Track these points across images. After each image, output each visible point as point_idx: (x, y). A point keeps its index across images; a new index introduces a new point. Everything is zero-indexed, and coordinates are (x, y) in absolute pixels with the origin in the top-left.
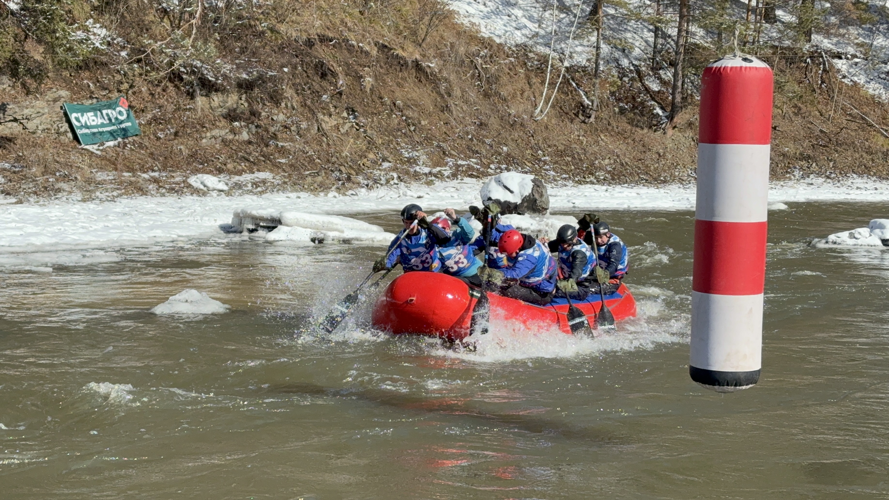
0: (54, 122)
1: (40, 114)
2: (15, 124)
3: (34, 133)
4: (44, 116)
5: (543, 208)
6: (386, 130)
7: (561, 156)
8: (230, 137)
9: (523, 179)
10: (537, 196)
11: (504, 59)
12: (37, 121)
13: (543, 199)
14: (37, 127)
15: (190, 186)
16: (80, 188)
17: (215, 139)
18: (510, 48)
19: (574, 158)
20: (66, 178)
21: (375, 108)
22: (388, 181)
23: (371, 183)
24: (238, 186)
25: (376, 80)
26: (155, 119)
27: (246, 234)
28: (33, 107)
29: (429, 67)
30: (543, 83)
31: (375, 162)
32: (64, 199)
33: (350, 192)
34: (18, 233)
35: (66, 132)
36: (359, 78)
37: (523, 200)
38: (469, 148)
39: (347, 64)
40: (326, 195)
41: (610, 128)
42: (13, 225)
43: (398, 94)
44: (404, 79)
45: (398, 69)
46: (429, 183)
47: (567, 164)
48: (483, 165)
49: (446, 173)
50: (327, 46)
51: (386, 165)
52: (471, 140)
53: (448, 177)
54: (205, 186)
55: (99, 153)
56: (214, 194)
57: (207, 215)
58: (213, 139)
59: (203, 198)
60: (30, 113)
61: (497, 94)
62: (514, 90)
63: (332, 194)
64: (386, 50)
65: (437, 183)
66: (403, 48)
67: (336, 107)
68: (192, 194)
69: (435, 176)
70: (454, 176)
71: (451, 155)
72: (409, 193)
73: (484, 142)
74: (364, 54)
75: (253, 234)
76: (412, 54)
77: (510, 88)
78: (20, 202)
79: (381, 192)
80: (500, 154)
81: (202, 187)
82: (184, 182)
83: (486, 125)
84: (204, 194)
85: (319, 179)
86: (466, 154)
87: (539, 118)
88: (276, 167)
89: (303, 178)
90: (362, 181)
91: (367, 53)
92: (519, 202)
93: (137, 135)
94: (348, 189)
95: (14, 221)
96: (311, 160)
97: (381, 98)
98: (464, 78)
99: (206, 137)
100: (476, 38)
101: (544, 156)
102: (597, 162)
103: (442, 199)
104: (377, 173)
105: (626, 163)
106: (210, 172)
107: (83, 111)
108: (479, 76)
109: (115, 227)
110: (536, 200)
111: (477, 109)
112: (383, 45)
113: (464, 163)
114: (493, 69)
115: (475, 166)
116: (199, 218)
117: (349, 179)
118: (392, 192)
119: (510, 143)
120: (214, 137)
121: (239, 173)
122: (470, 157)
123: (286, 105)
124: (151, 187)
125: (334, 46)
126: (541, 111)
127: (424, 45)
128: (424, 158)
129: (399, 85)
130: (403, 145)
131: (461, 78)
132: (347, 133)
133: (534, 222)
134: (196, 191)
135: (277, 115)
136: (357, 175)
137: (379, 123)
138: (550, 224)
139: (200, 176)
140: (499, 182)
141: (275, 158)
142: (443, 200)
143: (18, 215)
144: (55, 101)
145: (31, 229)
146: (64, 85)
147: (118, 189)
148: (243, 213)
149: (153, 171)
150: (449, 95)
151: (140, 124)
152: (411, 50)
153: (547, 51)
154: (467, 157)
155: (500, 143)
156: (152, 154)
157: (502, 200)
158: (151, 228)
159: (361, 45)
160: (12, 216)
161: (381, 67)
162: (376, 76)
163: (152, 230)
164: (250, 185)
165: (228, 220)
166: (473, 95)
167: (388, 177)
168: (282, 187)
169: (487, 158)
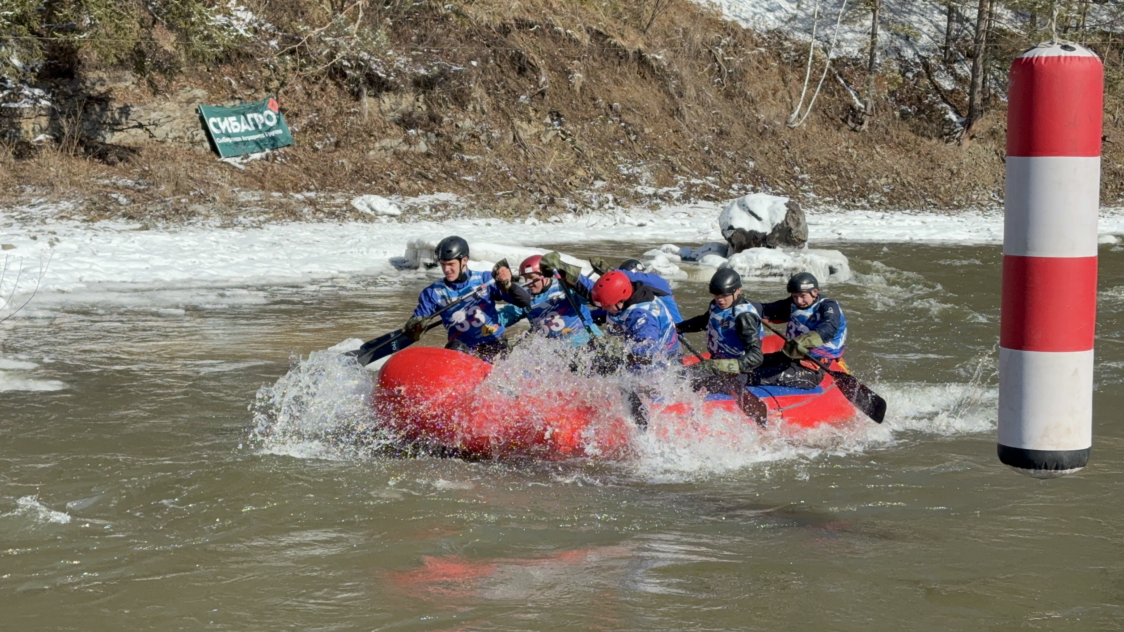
0: (187, 129)
1: (171, 119)
2: (140, 131)
3: (163, 142)
4: (176, 121)
5: (800, 240)
6: (600, 140)
7: (824, 173)
8: (405, 148)
9: (775, 203)
10: (792, 224)
11: (753, 50)
12: (166, 128)
13: (800, 228)
14: (167, 134)
15: (353, 209)
16: (219, 211)
17: (386, 150)
18: (759, 35)
19: (840, 176)
20: (202, 199)
21: (586, 112)
22: (601, 205)
23: (579, 207)
24: (413, 210)
25: (588, 76)
26: (311, 125)
27: (422, 269)
28: (161, 110)
29: (656, 59)
30: (802, 79)
31: (585, 181)
32: (199, 224)
33: (554, 218)
34: (143, 266)
35: (202, 141)
36: (566, 73)
37: (774, 230)
38: (705, 163)
39: (552, 57)
40: (523, 222)
41: (888, 137)
42: (137, 256)
43: (616, 93)
44: (623, 75)
45: (616, 62)
46: (654, 208)
47: (832, 184)
48: (722, 184)
49: (675, 195)
50: (527, 34)
51: (599, 184)
52: (708, 152)
53: (678, 200)
54: (372, 209)
55: (242, 167)
56: (384, 219)
57: (373, 246)
58: (383, 151)
59: (370, 225)
60: (159, 117)
61: (743, 94)
62: (765, 89)
63: (531, 220)
64: (601, 38)
65: (664, 207)
66: (622, 36)
67: (536, 111)
68: (356, 220)
69: (662, 198)
70: (686, 198)
71: (682, 172)
72: (628, 220)
73: (724, 156)
74: (573, 43)
75: (431, 271)
76: (633, 42)
77: (758, 86)
78: (146, 228)
79: (593, 218)
80: (745, 171)
81: (368, 211)
82: (346, 204)
83: (728, 134)
84: (372, 220)
85: (515, 201)
86: (701, 170)
87: (796, 125)
88: (461, 186)
89: (496, 200)
90: (568, 205)
91: (577, 42)
92: (769, 231)
93: (289, 146)
94: (550, 215)
95: (138, 251)
96: (505, 178)
97: (594, 99)
98: (700, 73)
99: (374, 149)
100: (716, 22)
101: (802, 173)
102: (870, 181)
103: (670, 227)
104: (587, 194)
105: (908, 182)
106: (379, 193)
107: (223, 115)
108: (719, 71)
109: (262, 260)
110: (790, 230)
111: (717, 114)
112: (597, 31)
113: (698, 182)
114: (737, 61)
115: (713, 186)
116: (364, 249)
117: (552, 202)
118: (606, 219)
119: (758, 156)
120: (383, 148)
121: (415, 194)
122: (706, 175)
123: (474, 108)
124: (306, 210)
125: (535, 33)
126: (799, 116)
127: (649, 31)
128: (647, 175)
129: (616, 82)
130: (621, 158)
131: (696, 74)
132: (550, 144)
133: (788, 258)
134: (361, 216)
135: (463, 120)
136: (562, 196)
137: (591, 131)
138: (809, 260)
139: (365, 196)
140: (743, 206)
141: (459, 176)
142: (671, 229)
143: (144, 243)
144: (189, 102)
145: (158, 261)
146: (200, 82)
147: (265, 213)
148: (419, 244)
149: (309, 190)
150: (681, 96)
151: (293, 132)
152: (632, 37)
153: (808, 38)
154: (703, 175)
155: (744, 157)
156: (307, 169)
157: (747, 229)
158: (306, 262)
159: (569, 31)
160: (136, 245)
161: (594, 59)
162: (588, 71)
163: (307, 263)
164: (428, 209)
165: (401, 252)
166: (710, 95)
167: (601, 199)
168: (467, 212)
169: (728, 175)
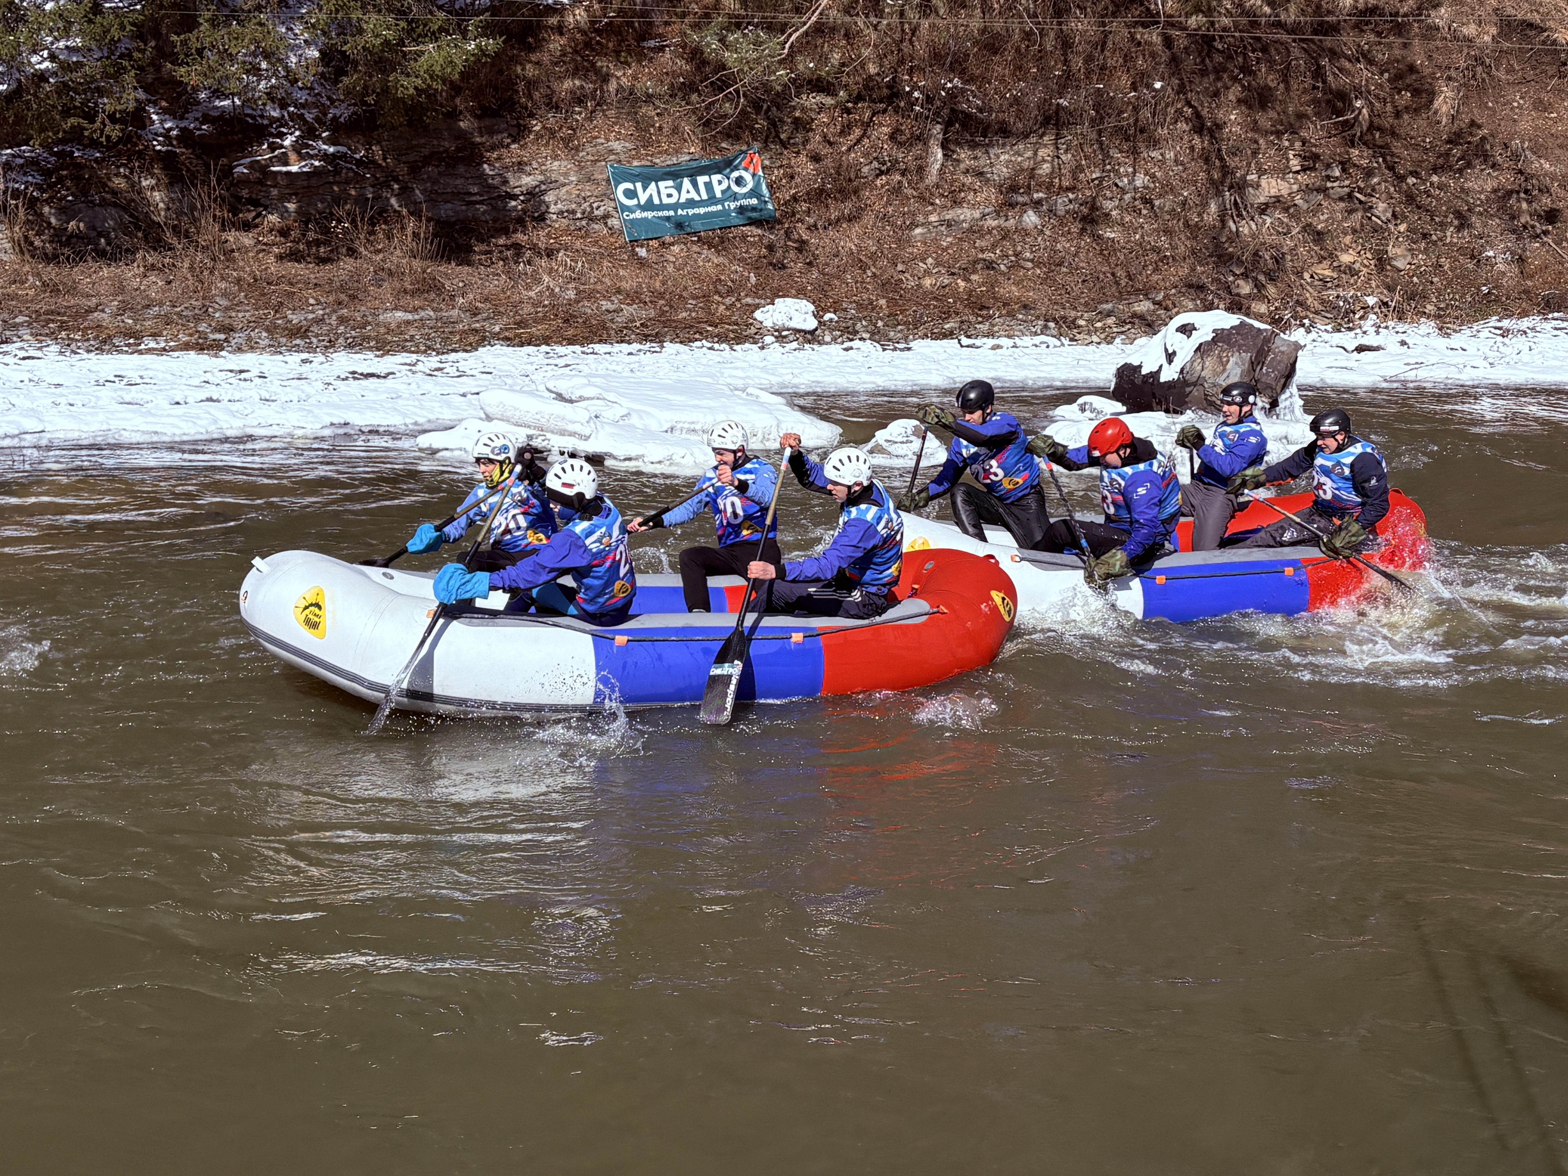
0: (584, 198)
1: (557, 185)
4: (564, 190)
8: (995, 222)
17: (949, 226)
28: (544, 172)
35: (605, 216)
58: (944, 228)
60: (535, 183)
74: (1458, 43)
91: (1467, 41)
99: (924, 224)
107: (647, 179)
112: (1522, 21)
132: (1315, 211)
144: (597, 160)
146: (631, 131)
161: (1507, 69)
162: (1479, 88)
